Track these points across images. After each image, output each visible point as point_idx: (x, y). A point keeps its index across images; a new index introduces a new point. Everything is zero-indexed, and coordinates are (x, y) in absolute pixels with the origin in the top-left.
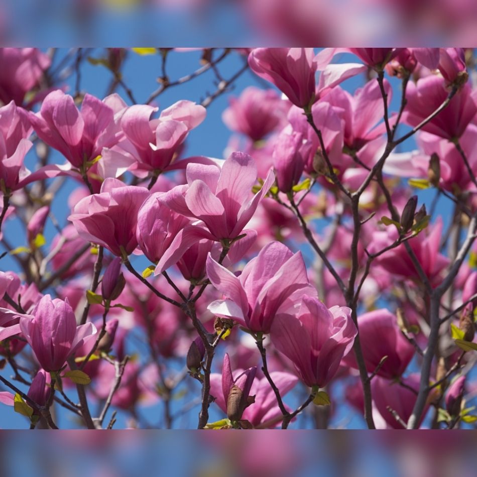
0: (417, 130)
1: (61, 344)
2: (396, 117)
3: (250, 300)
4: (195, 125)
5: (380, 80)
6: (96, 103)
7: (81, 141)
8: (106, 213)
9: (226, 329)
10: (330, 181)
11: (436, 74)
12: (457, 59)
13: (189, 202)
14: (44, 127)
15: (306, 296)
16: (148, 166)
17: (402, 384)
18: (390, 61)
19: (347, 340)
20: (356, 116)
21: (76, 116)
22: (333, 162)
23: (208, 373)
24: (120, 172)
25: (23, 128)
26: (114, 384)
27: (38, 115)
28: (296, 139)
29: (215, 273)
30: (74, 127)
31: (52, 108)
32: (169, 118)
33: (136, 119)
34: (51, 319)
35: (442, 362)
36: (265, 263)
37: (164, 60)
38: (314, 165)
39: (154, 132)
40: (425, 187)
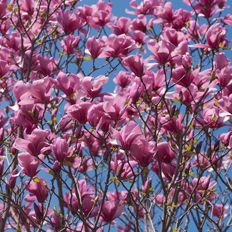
0: (176, 84)
1: (63, 153)
2: (169, 80)
3: (123, 140)
4: (105, 83)
5: (164, 68)
6: (74, 76)
7: (69, 88)
8: (78, 111)
9: (116, 148)
10: (148, 100)
11: (181, 66)
12: (188, 62)
13: (104, 108)
14: (58, 83)
15: (141, 138)
16: (90, 96)
17: (171, 165)
18: (167, 62)
19: (154, 152)
20: (156, 79)
21: (68, 80)
22: (149, 94)
23: (110, 162)
24: (81, 98)
25: (51, 84)
26: (79, 164)
27: (56, 80)
28: (137, 87)
29: (112, 131)
30: (67, 84)
31: (60, 78)
32: (97, 81)
33: (87, 81)
34: (60, 145)
35: (184, 158)
36: (128, 127)
37: (94, 62)
38: (143, 95)
39: (92, 85)
40: (178, 102)
